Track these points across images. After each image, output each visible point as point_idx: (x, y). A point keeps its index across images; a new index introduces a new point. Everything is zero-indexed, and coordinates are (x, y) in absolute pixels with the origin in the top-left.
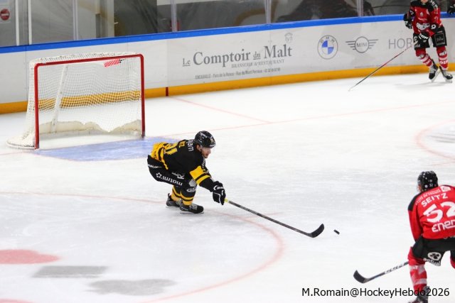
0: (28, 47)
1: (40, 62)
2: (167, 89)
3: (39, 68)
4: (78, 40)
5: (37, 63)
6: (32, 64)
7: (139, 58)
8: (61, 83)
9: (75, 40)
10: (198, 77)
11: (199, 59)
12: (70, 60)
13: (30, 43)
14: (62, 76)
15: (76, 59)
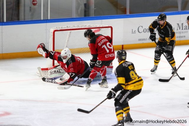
0: (47, 21)
1: (56, 29)
2: (123, 46)
3: (56, 32)
4: (75, 17)
5: (55, 29)
6: (52, 30)
7: (110, 29)
8: (67, 41)
9: (73, 17)
10: (140, 40)
11: (141, 30)
12: (72, 28)
13: (49, 18)
14: (68, 37)
15: (76, 28)
